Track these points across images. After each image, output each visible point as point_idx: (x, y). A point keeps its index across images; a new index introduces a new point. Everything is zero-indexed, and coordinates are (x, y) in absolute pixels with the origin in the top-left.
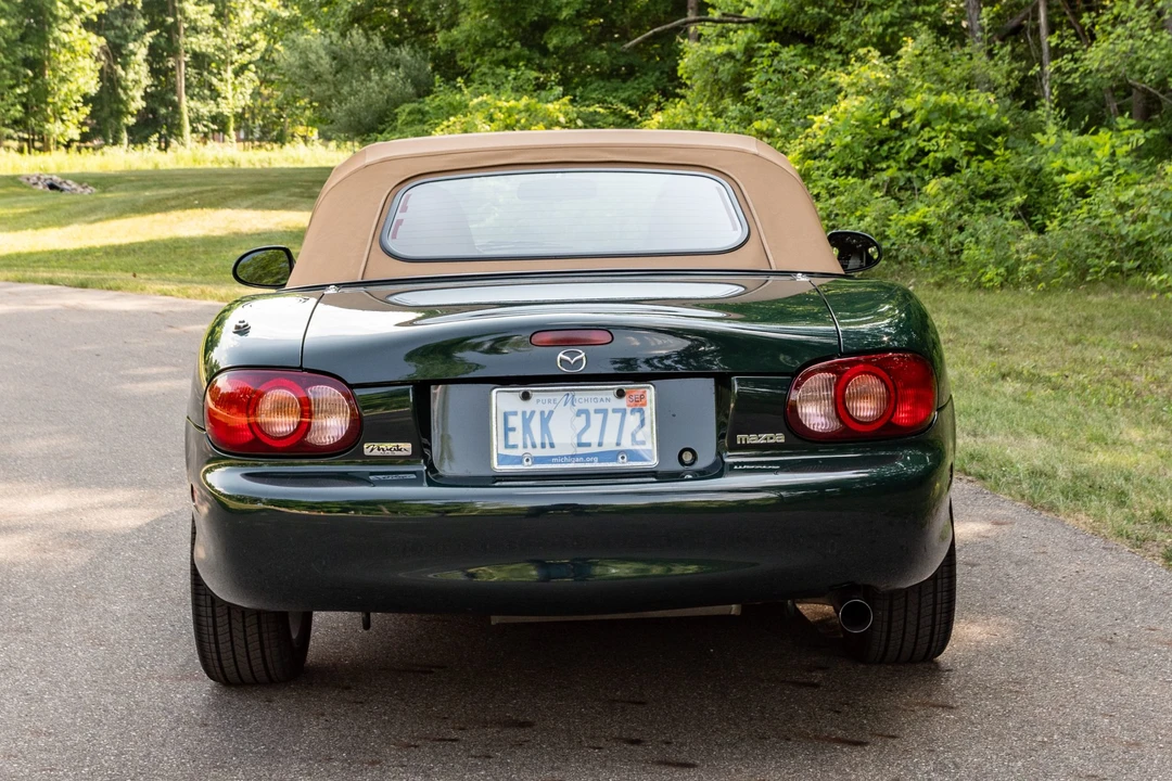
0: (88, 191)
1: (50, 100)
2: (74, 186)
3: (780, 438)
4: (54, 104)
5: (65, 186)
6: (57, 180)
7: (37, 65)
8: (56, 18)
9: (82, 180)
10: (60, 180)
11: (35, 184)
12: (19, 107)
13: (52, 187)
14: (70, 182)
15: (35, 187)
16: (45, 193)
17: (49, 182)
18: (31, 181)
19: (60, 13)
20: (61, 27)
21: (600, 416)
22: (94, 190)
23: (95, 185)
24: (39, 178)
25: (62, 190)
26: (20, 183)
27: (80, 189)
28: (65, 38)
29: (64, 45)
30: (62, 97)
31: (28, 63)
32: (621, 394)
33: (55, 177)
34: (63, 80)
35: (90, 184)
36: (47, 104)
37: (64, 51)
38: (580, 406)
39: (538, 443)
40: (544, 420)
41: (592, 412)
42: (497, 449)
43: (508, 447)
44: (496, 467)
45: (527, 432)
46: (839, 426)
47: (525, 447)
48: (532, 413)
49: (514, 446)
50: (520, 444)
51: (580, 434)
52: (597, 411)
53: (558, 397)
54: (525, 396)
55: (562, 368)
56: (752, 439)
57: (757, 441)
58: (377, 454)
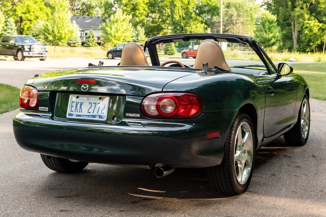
21: (95, 105)
32: (100, 99)
38: (90, 101)
39: (78, 111)
40: (81, 105)
41: (93, 103)
42: (68, 111)
43: (71, 111)
44: (68, 116)
45: (76, 107)
46: (158, 113)
47: (75, 111)
48: (79, 102)
49: (73, 111)
50: (74, 111)
51: (89, 109)
52: (94, 103)
53: (86, 99)
54: (77, 97)
55: (82, 90)
56: (130, 115)
57: (132, 116)
58: (41, 110)
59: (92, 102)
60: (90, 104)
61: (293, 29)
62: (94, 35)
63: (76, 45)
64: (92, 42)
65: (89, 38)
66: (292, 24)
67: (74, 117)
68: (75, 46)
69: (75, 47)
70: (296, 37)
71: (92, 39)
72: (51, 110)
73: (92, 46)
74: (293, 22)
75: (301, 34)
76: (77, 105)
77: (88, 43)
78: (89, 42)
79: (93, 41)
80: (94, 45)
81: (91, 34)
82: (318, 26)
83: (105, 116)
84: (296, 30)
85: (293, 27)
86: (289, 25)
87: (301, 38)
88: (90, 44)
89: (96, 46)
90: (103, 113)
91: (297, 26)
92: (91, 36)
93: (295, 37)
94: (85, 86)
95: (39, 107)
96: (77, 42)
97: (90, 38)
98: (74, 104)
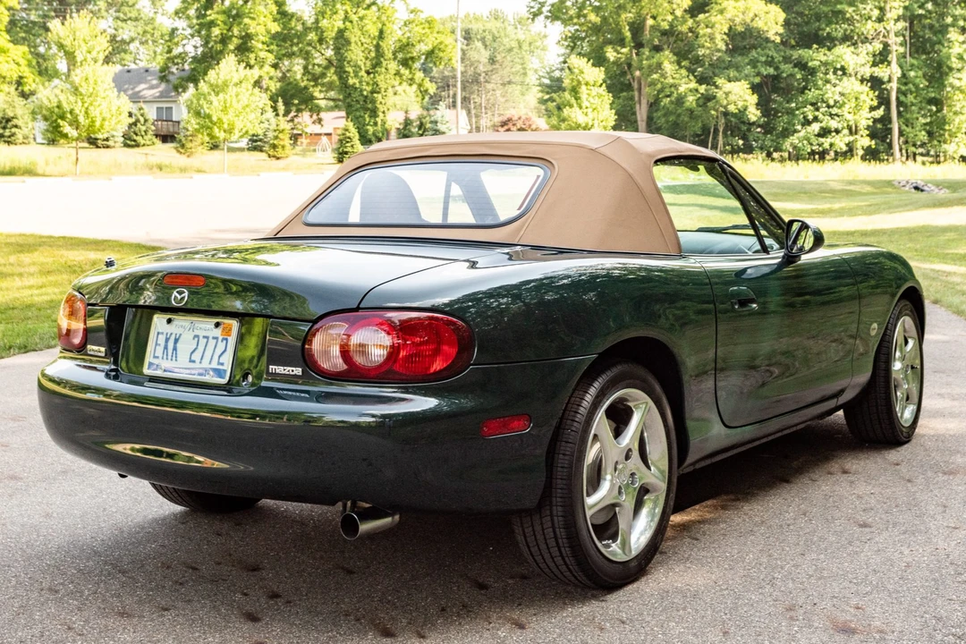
0: (942, 191)
1: (947, 127)
2: (933, 188)
3: (298, 371)
4: (950, 130)
5: (926, 188)
6: (920, 184)
7: (937, 102)
8: (951, 69)
9: (939, 185)
10: (923, 184)
11: (904, 186)
12: (923, 133)
13: (916, 188)
14: (929, 185)
15: (903, 188)
16: (910, 192)
17: (915, 185)
18: (901, 184)
19: (954, 66)
20: (955, 76)
21: (206, 340)
22: (947, 191)
23: (948, 188)
24: (908, 182)
25: (922, 191)
26: (893, 185)
27: (937, 190)
28: (957, 83)
29: (959, 89)
30: (956, 126)
31: (932, 101)
32: (217, 325)
33: (919, 182)
34: (956, 113)
35: (944, 187)
36: (945, 130)
37: (957, 92)
38: (197, 332)
39: (170, 357)
40: (176, 341)
41: (201, 338)
42: (148, 358)
43: (155, 357)
44: (146, 371)
45: (166, 348)
46: (345, 367)
47: (163, 358)
48: (171, 334)
49: (158, 357)
50: (160, 356)
51: (192, 353)
52: (204, 337)
53: (187, 324)
54: (169, 321)
55: (173, 302)
56: (280, 370)
57: (283, 372)
58: (92, 353)
59: (201, 334)
60: (196, 339)
61: (636, 99)
62: (147, 118)
63: (110, 143)
64: (143, 133)
65: (136, 125)
66: (635, 85)
67: (159, 373)
68: (108, 147)
69: (108, 149)
70: (645, 117)
71: (144, 128)
72: (113, 353)
73: (144, 145)
74: (636, 82)
75: (656, 111)
76: (167, 340)
77: (135, 137)
78: (137, 135)
79: (145, 132)
80: (148, 143)
81: (142, 115)
82: (697, 90)
83: (225, 371)
84: (644, 102)
85: (636, 93)
86: (629, 87)
87: (655, 120)
88: (139, 138)
89: (154, 143)
90: (222, 364)
91: (646, 90)
92: (142, 120)
93: (642, 117)
94: (180, 293)
95: (89, 346)
96: (113, 136)
97: (139, 125)
98: (162, 340)
